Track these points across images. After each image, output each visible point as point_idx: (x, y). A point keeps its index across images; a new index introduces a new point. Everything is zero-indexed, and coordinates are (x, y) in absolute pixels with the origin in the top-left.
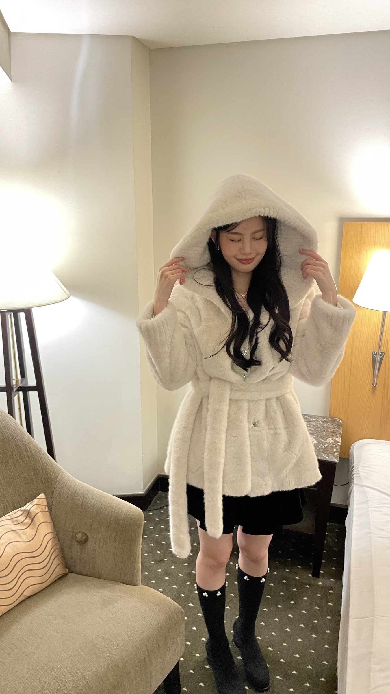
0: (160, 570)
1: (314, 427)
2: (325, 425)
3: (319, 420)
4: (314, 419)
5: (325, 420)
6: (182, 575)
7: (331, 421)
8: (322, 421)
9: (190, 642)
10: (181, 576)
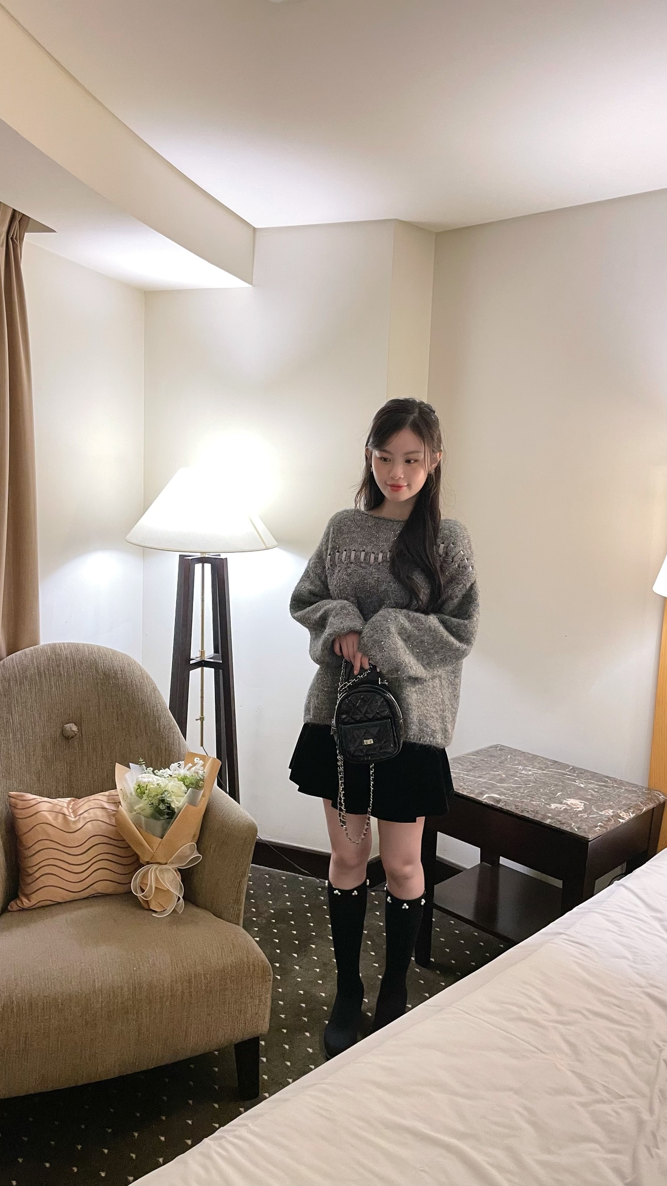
1: (602, 794)
2: (626, 795)
3: (623, 788)
4: (618, 784)
5: (633, 791)
7: (643, 792)
8: (626, 790)
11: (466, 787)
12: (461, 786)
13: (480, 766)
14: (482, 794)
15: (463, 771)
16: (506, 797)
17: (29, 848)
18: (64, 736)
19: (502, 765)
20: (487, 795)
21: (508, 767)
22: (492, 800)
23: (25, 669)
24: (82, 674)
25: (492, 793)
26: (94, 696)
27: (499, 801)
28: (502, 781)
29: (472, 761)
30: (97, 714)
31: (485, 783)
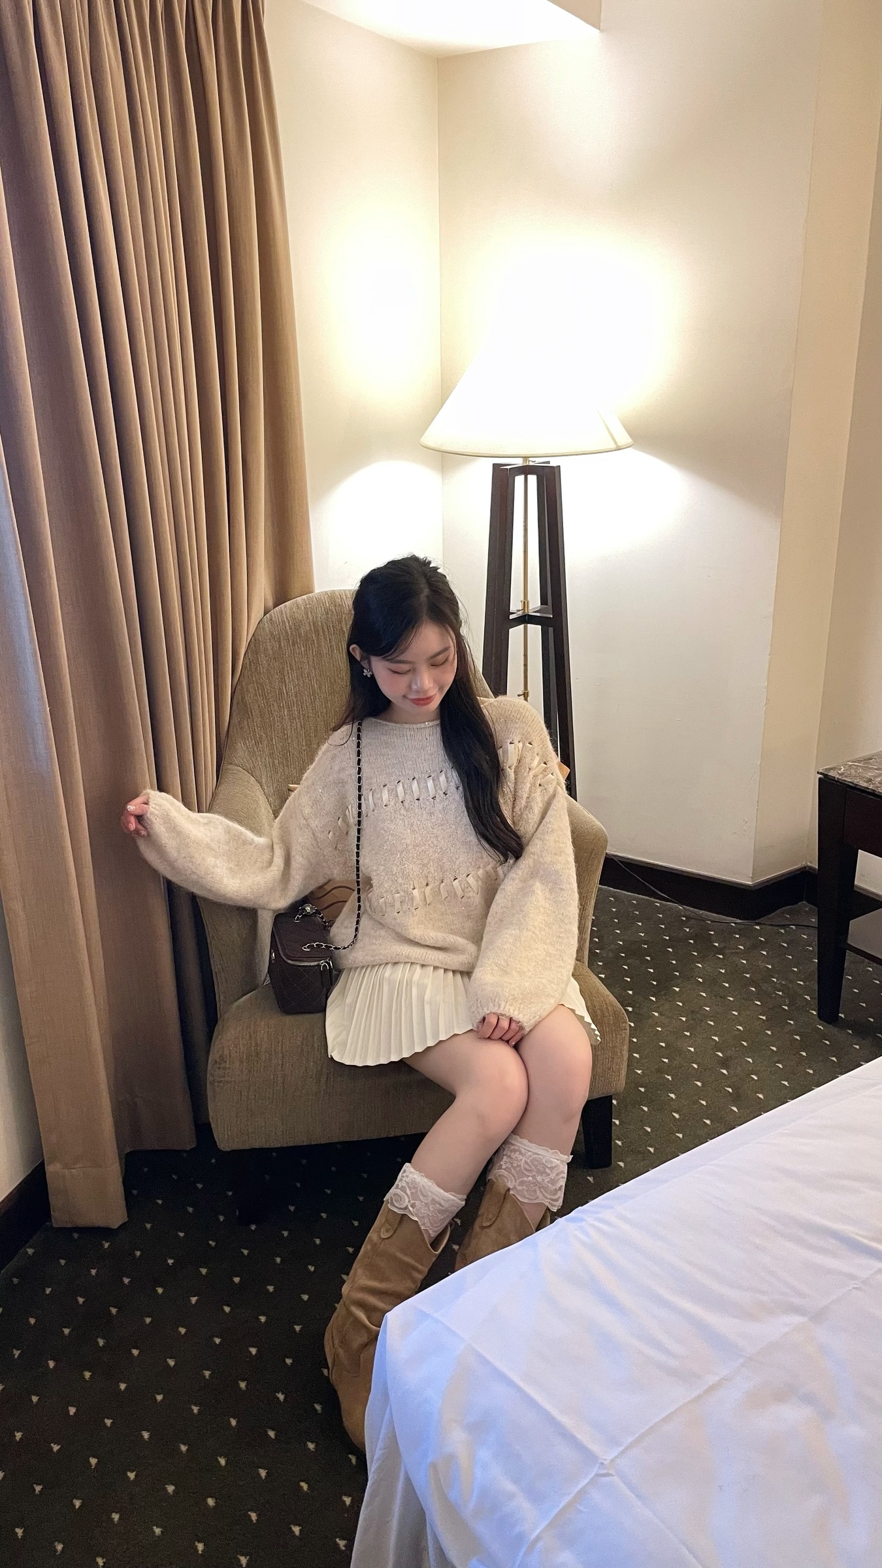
0: (708, 1009)
6: (742, 1029)
9: (680, 1115)
10: (740, 1030)
23: (297, 625)
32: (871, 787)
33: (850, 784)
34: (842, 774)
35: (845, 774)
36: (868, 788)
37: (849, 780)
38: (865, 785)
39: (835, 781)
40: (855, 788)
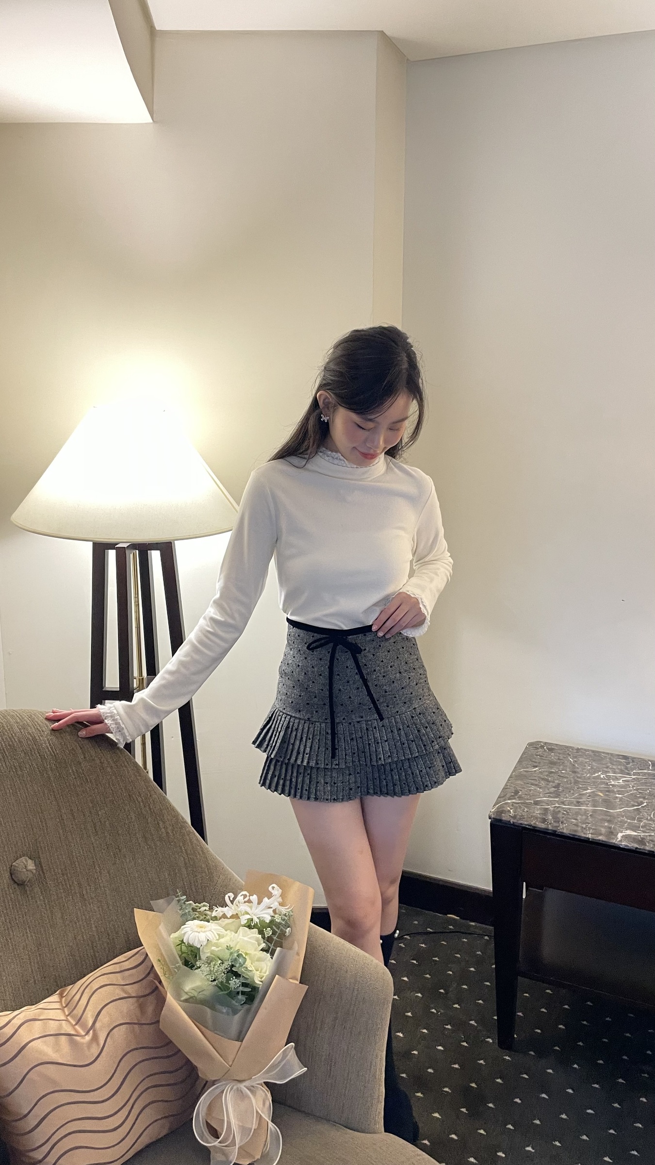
11: (584, 826)
12: (576, 825)
13: (559, 784)
14: (612, 833)
15: (549, 797)
16: (644, 832)
17: (26, 1116)
18: (15, 882)
19: (577, 774)
20: (620, 835)
21: (589, 778)
22: (631, 840)
24: (20, 767)
25: (621, 827)
26: (48, 802)
27: (642, 841)
28: (608, 803)
29: (541, 776)
30: (61, 832)
31: (594, 811)
32: (550, 827)
33: (527, 826)
34: (514, 817)
35: (518, 817)
36: (548, 829)
37: (526, 823)
38: (542, 826)
39: (511, 824)
40: (533, 831)
